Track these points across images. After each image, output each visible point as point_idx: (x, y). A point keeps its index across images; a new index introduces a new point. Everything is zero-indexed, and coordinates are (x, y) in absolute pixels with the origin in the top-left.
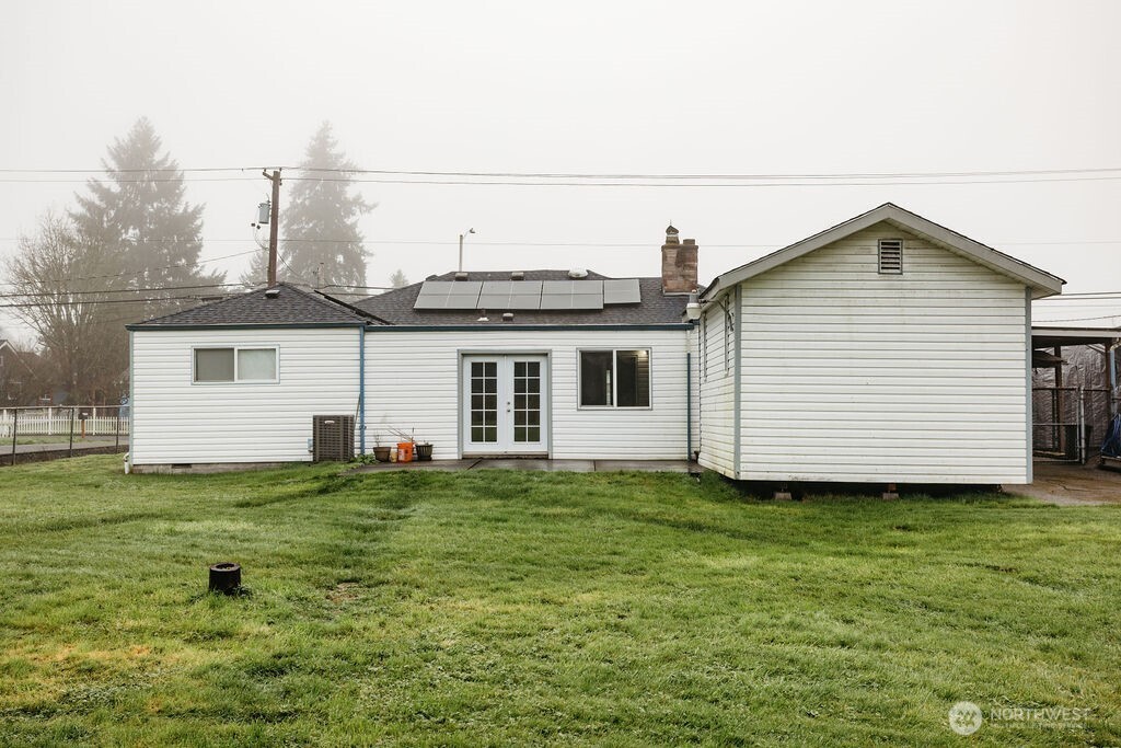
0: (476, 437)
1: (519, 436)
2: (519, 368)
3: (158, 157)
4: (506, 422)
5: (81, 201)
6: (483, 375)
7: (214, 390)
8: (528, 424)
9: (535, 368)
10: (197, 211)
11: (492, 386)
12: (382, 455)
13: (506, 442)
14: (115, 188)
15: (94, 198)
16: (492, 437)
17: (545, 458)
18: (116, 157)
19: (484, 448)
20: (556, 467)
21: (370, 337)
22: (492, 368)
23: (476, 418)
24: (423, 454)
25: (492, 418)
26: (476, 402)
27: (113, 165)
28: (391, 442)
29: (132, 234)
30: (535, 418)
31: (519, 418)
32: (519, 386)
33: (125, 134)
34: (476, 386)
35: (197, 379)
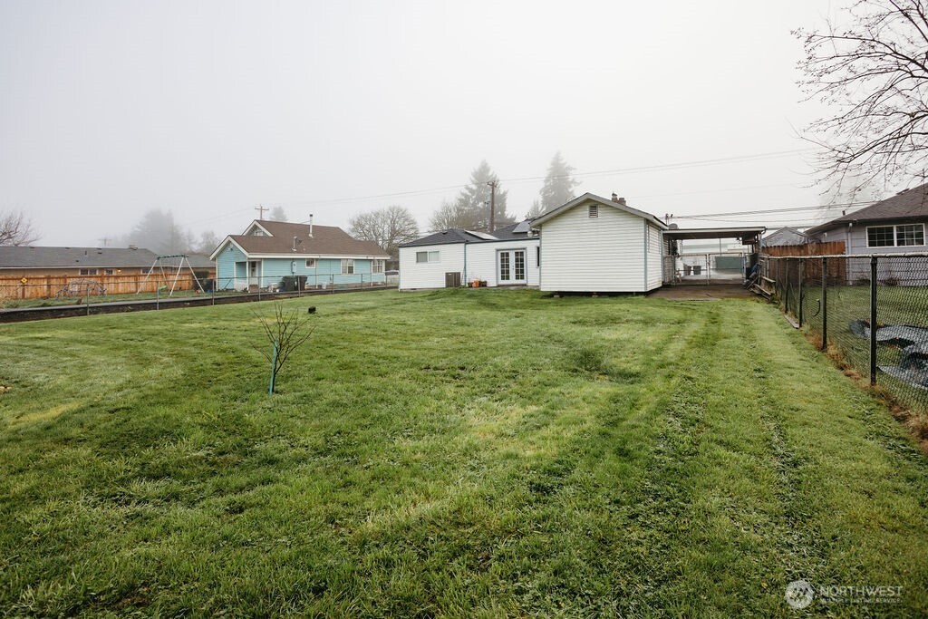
0: (503, 278)
1: (517, 278)
2: (517, 253)
3: (490, 174)
4: (512, 273)
5: (462, 194)
6: (504, 257)
7: (421, 265)
8: (520, 273)
9: (522, 253)
10: (505, 194)
11: (508, 260)
12: (470, 285)
13: (513, 280)
14: (474, 187)
15: (467, 192)
16: (508, 278)
17: (525, 285)
18: (474, 176)
19: (505, 282)
20: (529, 288)
21: (467, 246)
22: (507, 255)
23: (503, 272)
24: (482, 284)
25: (508, 272)
26: (503, 266)
27: (473, 179)
28: (472, 281)
29: (481, 204)
30: (522, 271)
31: (517, 271)
32: (517, 260)
33: (477, 166)
34: (502, 260)
35: (417, 261)
